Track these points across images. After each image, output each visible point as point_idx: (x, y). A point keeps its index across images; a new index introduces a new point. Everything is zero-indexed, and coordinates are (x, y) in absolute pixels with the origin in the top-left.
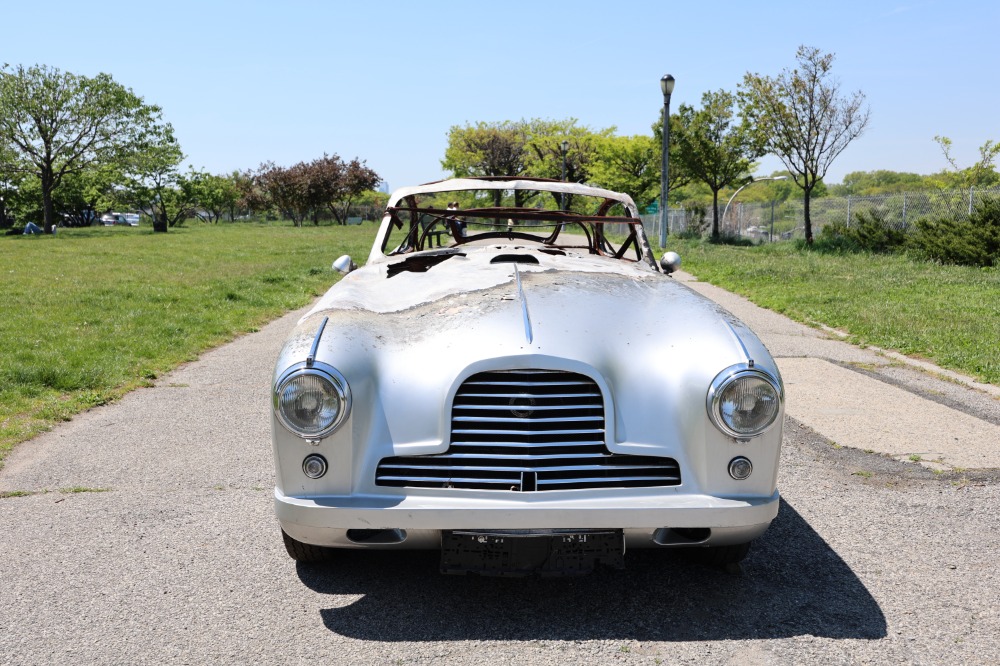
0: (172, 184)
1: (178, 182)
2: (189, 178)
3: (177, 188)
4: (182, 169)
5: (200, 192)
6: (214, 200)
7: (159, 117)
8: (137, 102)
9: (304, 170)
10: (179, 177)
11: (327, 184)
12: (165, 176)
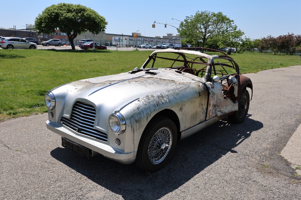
0: (240, 41)
1: (241, 41)
2: (244, 40)
3: (241, 43)
4: (243, 37)
5: (247, 44)
6: (251, 46)
7: (233, 23)
8: (228, 19)
9: (280, 38)
10: (242, 39)
11: (287, 42)
12: (238, 39)
